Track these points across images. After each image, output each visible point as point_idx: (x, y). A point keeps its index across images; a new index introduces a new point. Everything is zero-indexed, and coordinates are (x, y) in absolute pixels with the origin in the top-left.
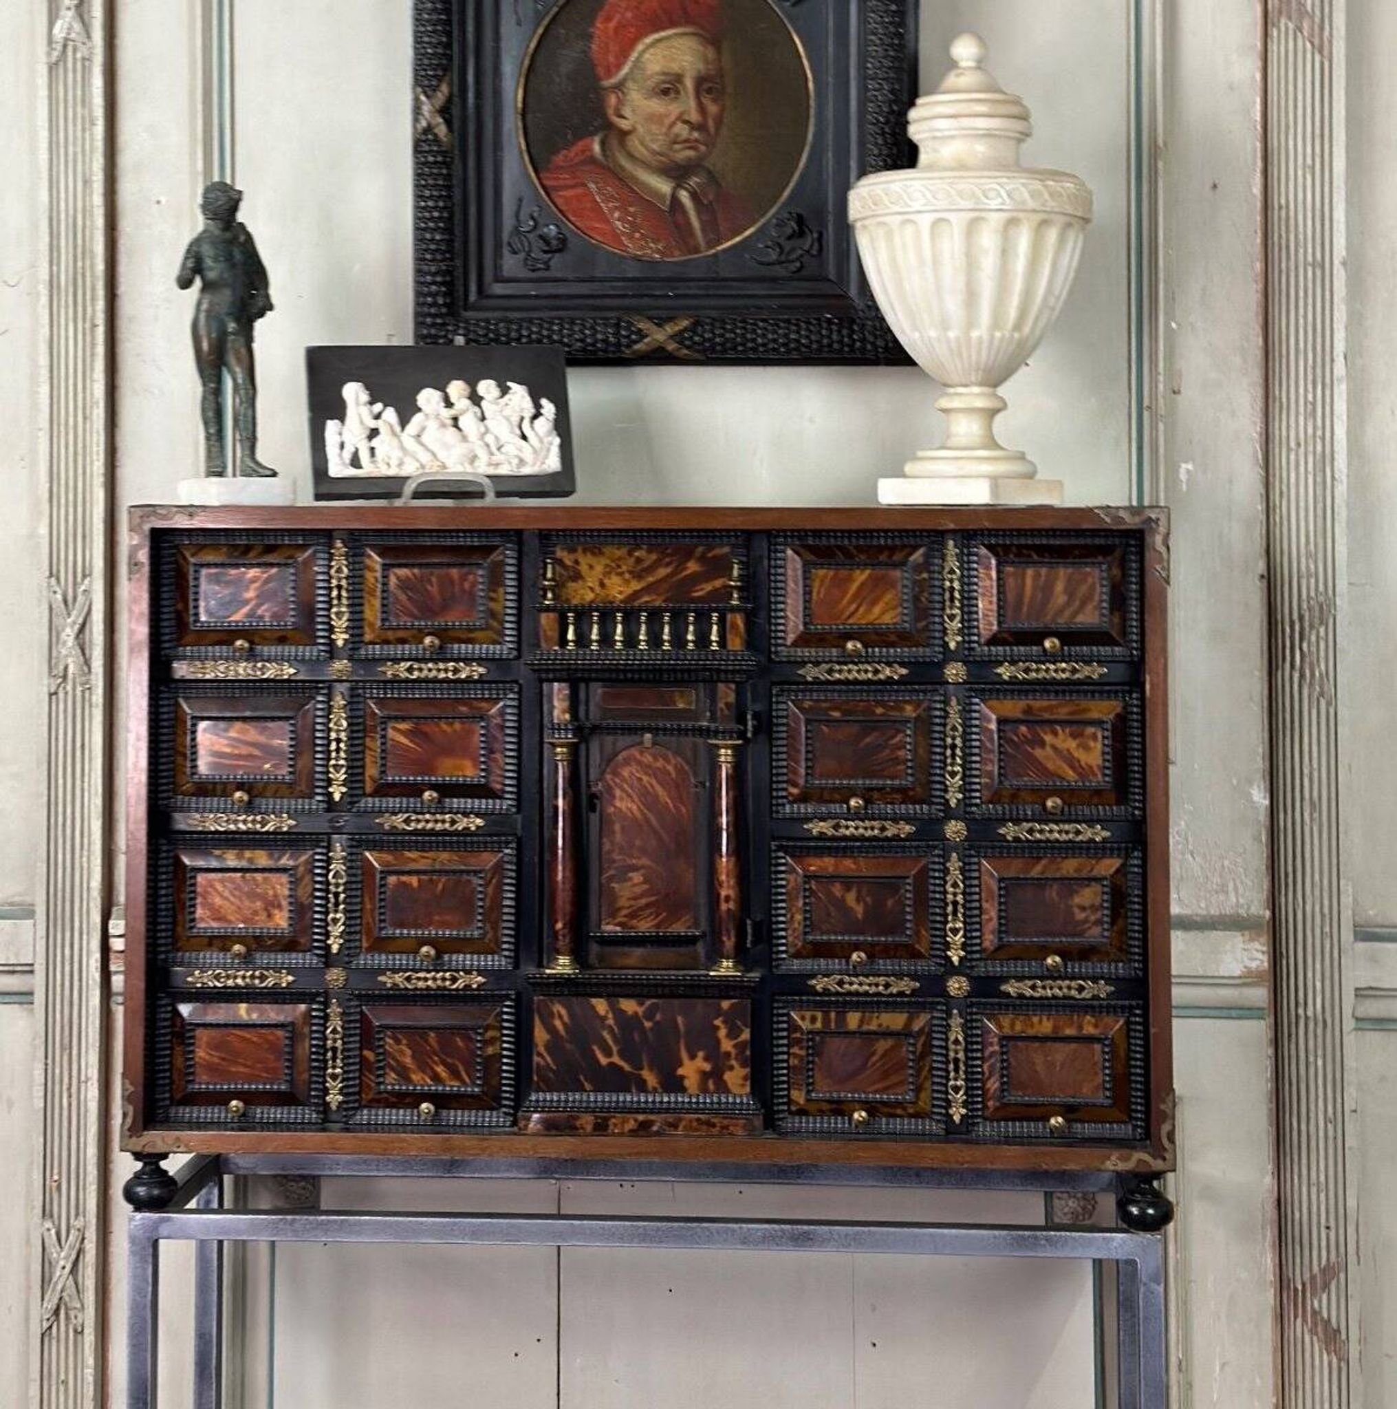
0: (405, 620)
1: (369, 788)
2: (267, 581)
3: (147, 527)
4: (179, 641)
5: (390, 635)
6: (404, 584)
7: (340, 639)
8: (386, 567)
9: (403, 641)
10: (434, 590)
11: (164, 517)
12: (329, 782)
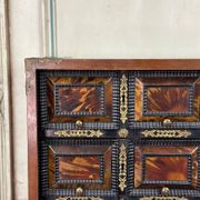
0: (155, 112)
1: (136, 185)
2: (90, 94)
3: (34, 69)
4: (49, 120)
5: (147, 118)
6: (154, 95)
7: (124, 119)
8: (146, 87)
9: (153, 121)
10: (168, 97)
11: (43, 64)
12: (119, 183)
